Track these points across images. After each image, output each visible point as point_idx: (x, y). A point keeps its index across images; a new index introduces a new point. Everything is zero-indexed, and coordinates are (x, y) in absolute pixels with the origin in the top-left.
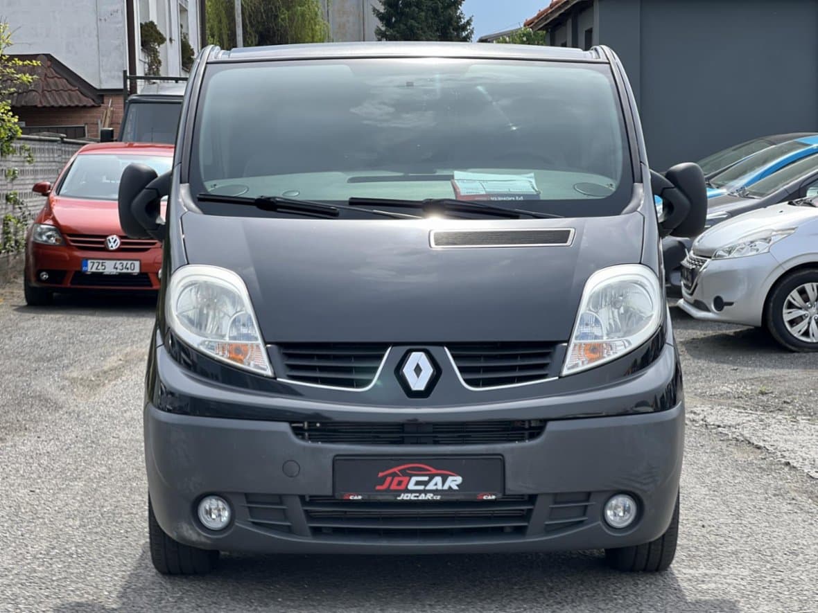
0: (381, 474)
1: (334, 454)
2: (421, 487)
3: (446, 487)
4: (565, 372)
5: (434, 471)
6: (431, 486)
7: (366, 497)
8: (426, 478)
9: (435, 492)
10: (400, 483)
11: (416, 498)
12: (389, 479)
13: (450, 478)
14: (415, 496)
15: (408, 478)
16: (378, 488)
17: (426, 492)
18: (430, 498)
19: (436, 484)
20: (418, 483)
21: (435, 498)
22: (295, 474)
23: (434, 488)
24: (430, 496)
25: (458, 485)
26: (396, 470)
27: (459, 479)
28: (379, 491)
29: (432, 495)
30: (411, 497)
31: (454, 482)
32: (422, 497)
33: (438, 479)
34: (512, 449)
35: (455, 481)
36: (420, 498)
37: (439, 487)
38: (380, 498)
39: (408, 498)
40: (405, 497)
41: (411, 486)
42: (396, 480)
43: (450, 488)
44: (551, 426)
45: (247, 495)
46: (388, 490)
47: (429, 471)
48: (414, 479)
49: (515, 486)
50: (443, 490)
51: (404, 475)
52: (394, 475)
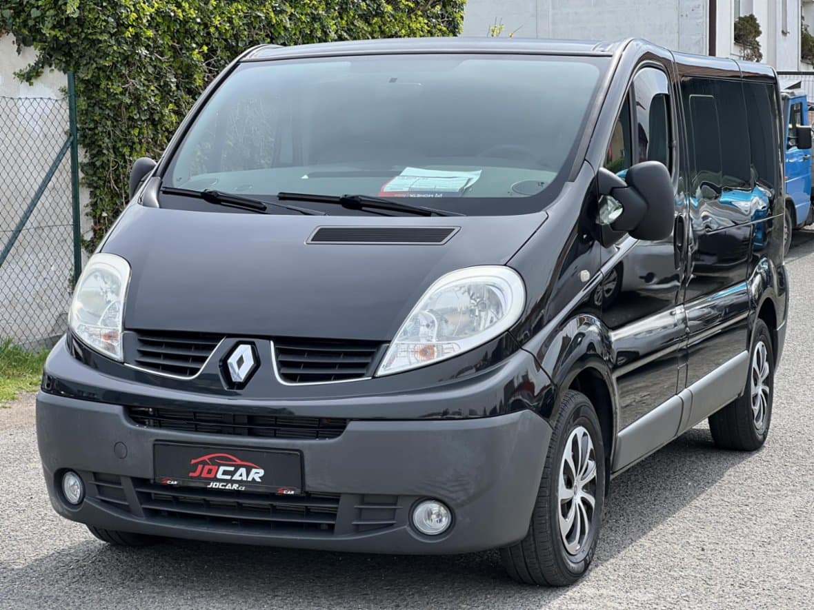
0: (193, 462)
1: (154, 439)
2: (228, 477)
3: (250, 479)
4: (381, 372)
5: (239, 462)
6: (236, 477)
7: (181, 484)
8: (232, 469)
9: (240, 482)
10: (210, 471)
11: (223, 488)
12: (200, 466)
13: (254, 471)
14: (223, 486)
15: (217, 467)
16: (191, 474)
17: (233, 482)
18: (236, 488)
19: (241, 475)
20: (225, 473)
21: (240, 489)
22: (124, 456)
23: (240, 478)
24: (235, 486)
25: (260, 478)
26: (206, 458)
27: (262, 472)
28: (192, 477)
29: (237, 485)
30: (219, 485)
31: (257, 474)
32: (229, 487)
33: (243, 470)
34: (310, 446)
35: (258, 473)
36: (227, 488)
37: (245, 479)
38: (192, 485)
39: (217, 487)
40: (213, 485)
41: (219, 476)
42: (207, 467)
43: (253, 479)
44: (351, 426)
45: (95, 474)
46: (199, 478)
47: (235, 461)
48: (222, 469)
49: (315, 483)
50: (247, 482)
51: (213, 465)
52: (204, 463)
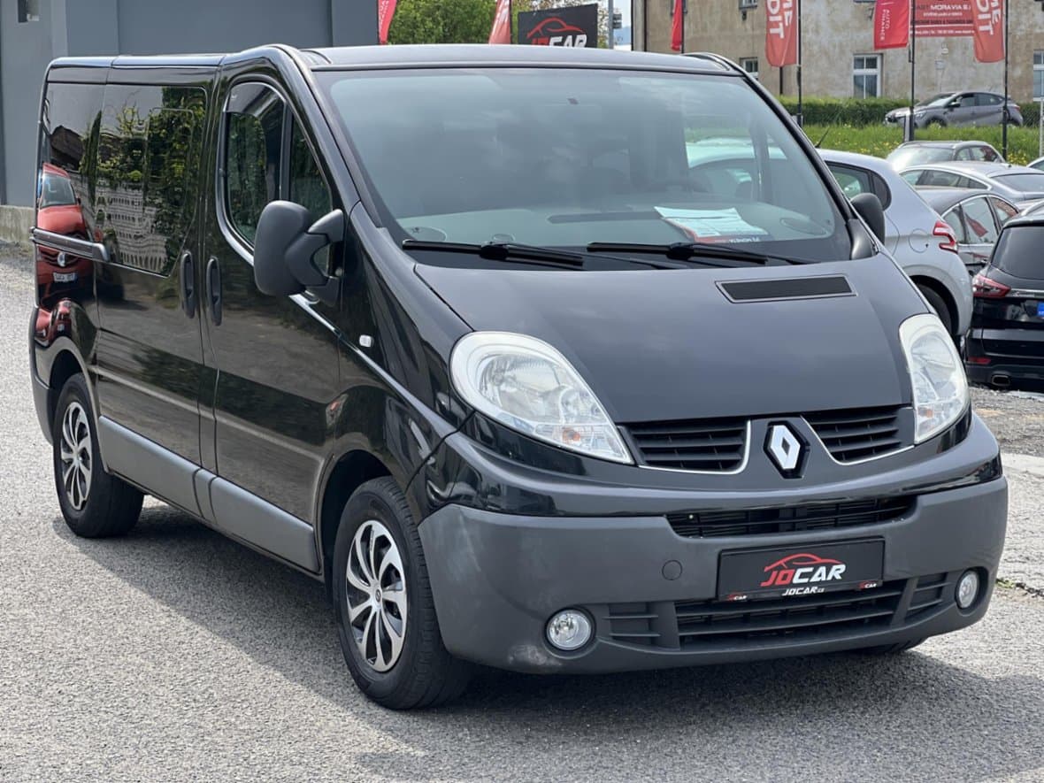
0: (767, 569)
2: (806, 580)
3: (830, 578)
4: (918, 439)
5: (819, 560)
6: (815, 579)
7: (751, 597)
8: (811, 569)
9: (819, 584)
10: (785, 577)
11: (801, 593)
12: (775, 573)
13: (835, 567)
14: (800, 591)
15: (793, 570)
16: (763, 584)
17: (810, 585)
18: (815, 591)
19: (820, 576)
20: (802, 576)
21: (819, 591)
22: (676, 576)
23: (818, 579)
24: (814, 589)
25: (841, 575)
26: (781, 562)
27: (843, 568)
28: (763, 588)
29: (816, 588)
30: (795, 591)
31: (838, 571)
32: (807, 591)
33: (823, 570)
34: (892, 529)
35: (839, 569)
36: (805, 592)
37: (823, 578)
38: (765, 596)
39: (794, 593)
40: (790, 592)
41: (796, 580)
42: (782, 573)
43: (833, 577)
44: (924, 501)
45: (610, 606)
46: (773, 586)
47: (815, 560)
48: (800, 571)
49: (893, 572)
50: (826, 581)
51: (789, 568)
52: (780, 568)
